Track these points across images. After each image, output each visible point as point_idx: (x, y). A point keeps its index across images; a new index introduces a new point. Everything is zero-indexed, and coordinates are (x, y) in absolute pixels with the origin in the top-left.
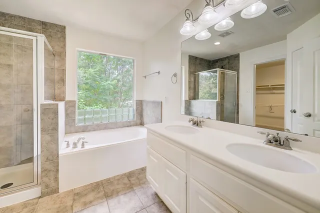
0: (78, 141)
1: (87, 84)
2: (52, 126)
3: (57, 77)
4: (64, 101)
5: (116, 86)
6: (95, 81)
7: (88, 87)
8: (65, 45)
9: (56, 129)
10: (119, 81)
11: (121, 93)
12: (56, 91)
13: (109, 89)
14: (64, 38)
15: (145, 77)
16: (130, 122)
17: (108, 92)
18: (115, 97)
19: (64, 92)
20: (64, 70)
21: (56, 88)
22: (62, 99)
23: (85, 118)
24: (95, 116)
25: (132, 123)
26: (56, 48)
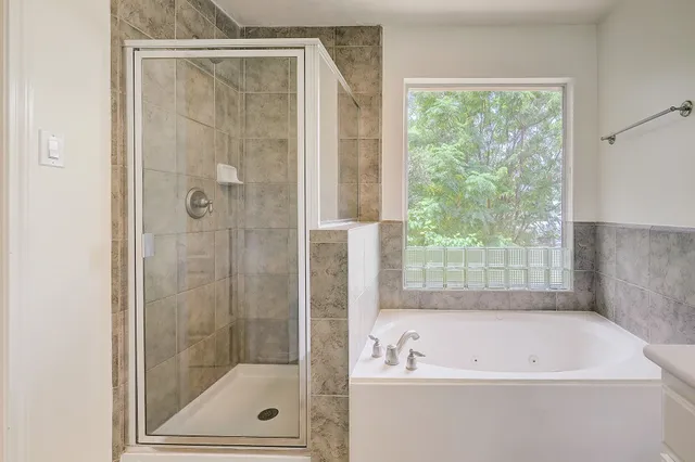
0: (401, 342)
1: (436, 181)
2: (333, 296)
3: (363, 161)
4: (378, 221)
5: (503, 184)
6: (455, 173)
7: (440, 188)
8: (379, 77)
9: (342, 304)
10: (511, 169)
11: (518, 203)
12: (361, 196)
13: (486, 192)
14: (379, 57)
15: (612, 139)
16: (552, 295)
17: (483, 202)
18: (502, 213)
19: (378, 200)
20: (378, 142)
21: (363, 190)
22: (373, 217)
23: (424, 270)
24: (450, 266)
25: (560, 300)
26: (360, 87)
